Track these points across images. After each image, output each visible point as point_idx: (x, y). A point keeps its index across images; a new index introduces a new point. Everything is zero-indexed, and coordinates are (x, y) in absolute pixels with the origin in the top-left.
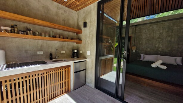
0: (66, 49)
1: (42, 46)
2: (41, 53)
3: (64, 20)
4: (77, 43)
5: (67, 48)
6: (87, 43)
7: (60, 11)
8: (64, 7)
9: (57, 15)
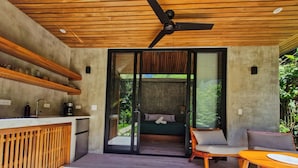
0: (51, 100)
1: (9, 91)
2: (8, 103)
3: (52, 56)
4: (69, 93)
5: (54, 99)
6: (91, 95)
7: (47, 42)
8: (53, 37)
9: (41, 45)
